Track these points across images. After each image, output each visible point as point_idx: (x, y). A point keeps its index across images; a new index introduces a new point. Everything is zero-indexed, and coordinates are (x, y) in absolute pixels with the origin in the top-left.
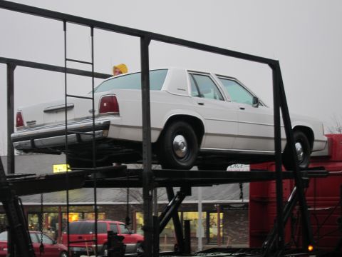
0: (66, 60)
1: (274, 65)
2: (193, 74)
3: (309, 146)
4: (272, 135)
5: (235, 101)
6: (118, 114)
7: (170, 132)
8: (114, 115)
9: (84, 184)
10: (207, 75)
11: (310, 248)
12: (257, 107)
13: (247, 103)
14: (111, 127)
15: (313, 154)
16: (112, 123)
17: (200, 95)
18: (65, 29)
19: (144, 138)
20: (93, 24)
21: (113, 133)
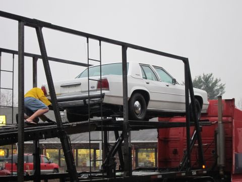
0: (88, 59)
1: (186, 61)
2: (142, 65)
3: (200, 107)
4: (184, 101)
5: (163, 81)
6: (108, 90)
7: (133, 99)
8: (106, 90)
9: (95, 128)
10: (148, 66)
11: (204, 167)
12: (175, 84)
13: (169, 82)
14: (105, 97)
15: (202, 112)
16: (106, 94)
17: (146, 78)
18: (88, 42)
19: (124, 103)
20: (100, 39)
21: (106, 100)
